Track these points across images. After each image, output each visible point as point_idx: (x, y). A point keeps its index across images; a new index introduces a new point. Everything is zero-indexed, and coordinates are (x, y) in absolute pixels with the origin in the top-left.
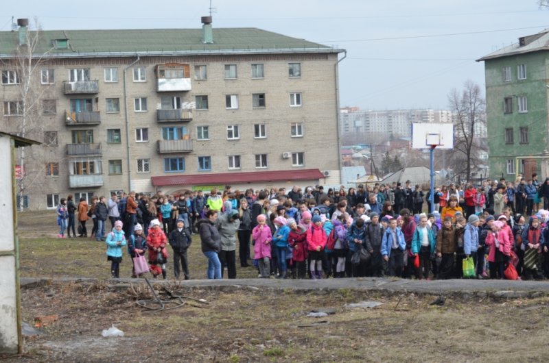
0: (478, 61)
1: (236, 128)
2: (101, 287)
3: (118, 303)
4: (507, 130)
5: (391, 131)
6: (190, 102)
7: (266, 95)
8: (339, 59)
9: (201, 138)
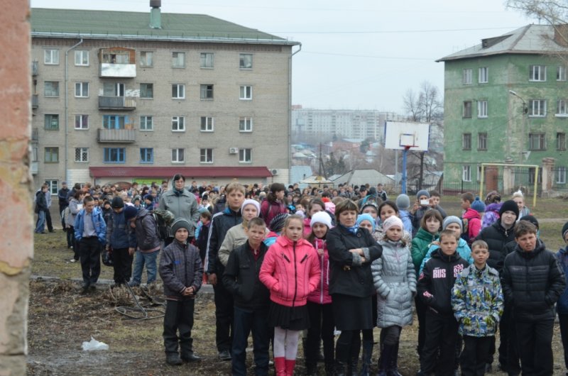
0: (438, 61)
1: (181, 119)
2: (67, 288)
3: (93, 309)
4: (466, 135)
5: (334, 132)
6: (134, 89)
7: (214, 87)
8: (293, 52)
9: (144, 128)
